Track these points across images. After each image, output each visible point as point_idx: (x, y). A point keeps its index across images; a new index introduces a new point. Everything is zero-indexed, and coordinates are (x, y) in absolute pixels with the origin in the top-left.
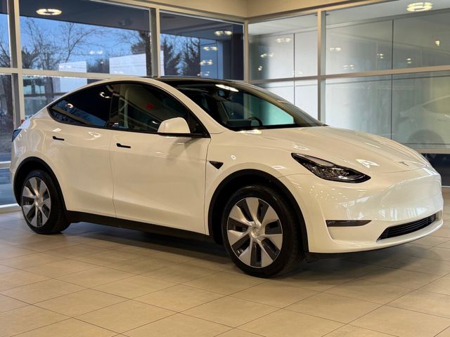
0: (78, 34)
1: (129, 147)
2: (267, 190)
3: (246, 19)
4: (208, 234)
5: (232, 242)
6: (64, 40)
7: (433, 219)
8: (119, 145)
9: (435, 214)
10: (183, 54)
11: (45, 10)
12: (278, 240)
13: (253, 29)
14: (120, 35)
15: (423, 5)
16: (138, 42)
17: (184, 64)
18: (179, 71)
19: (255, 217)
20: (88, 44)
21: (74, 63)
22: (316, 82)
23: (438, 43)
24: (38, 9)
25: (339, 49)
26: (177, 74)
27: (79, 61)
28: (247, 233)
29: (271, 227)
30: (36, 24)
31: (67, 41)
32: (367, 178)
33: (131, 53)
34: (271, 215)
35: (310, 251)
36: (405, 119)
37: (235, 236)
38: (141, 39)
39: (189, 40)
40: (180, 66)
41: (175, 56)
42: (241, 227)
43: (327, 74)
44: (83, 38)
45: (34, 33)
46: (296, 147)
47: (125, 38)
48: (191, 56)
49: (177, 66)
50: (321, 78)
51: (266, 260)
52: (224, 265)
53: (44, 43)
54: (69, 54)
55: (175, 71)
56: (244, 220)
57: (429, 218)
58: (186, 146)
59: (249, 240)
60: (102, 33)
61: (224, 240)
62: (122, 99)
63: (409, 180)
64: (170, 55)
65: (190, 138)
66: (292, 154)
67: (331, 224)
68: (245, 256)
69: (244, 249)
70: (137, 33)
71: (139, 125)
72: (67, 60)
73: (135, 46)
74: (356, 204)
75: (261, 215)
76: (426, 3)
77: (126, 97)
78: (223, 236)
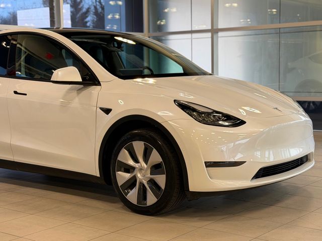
1: (26, 95)
2: (152, 134)
4: (98, 175)
5: (120, 183)
7: (305, 160)
8: (16, 92)
9: (307, 155)
10: (93, 8)
12: (161, 180)
17: (93, 17)
18: (88, 24)
19: (141, 159)
22: (209, 35)
25: (235, 5)
26: (87, 27)
28: (133, 175)
29: (156, 169)
32: (243, 123)
33: (42, 6)
34: (156, 157)
35: (190, 190)
36: (293, 69)
37: (123, 177)
40: (90, 19)
41: (84, 10)
42: (128, 169)
43: (220, 27)
46: (182, 95)
48: (99, 10)
49: (87, 19)
50: (214, 31)
51: (151, 199)
52: (113, 204)
55: (84, 24)
56: (131, 162)
57: (301, 158)
58: (78, 94)
59: (136, 181)
61: (113, 181)
62: (20, 46)
63: (282, 124)
64: (81, 9)
65: (82, 86)
66: (175, 101)
67: (209, 165)
68: (132, 196)
69: (131, 189)
71: (39, 74)
74: (234, 145)
75: (146, 157)
77: (23, 45)
78: (112, 177)
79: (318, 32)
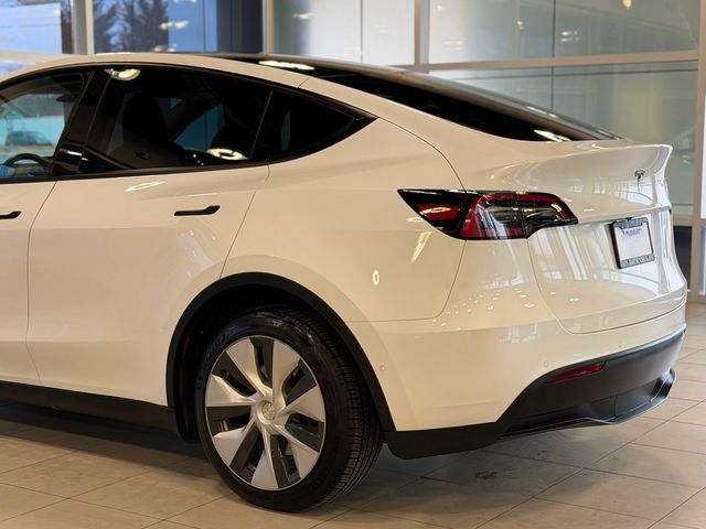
10: (123, 6)
17: (125, 28)
40: (117, 30)
43: (432, 61)
48: (138, 11)
79: (616, 76)
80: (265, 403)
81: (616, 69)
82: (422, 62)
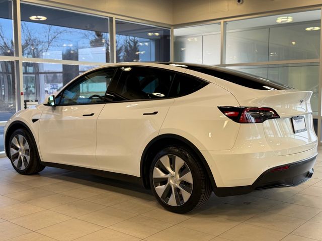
0: (55, 33)
3: (172, 25)
6: (46, 36)
10: (124, 47)
11: (35, 17)
13: (177, 32)
14: (82, 34)
15: (287, 19)
16: (94, 38)
17: (125, 54)
20: (61, 40)
21: (52, 52)
23: (294, 43)
24: (31, 16)
27: (55, 51)
30: (27, 25)
31: (47, 37)
38: (97, 37)
39: (128, 38)
43: (226, 63)
44: (58, 36)
45: (26, 31)
47: (86, 35)
48: (129, 49)
49: (120, 55)
53: (32, 38)
54: (49, 45)
60: (71, 32)
70: (94, 33)
72: (47, 50)
73: (92, 41)
76: (289, 17)
80: (173, 177)
81: (290, 65)
82: (223, 64)
